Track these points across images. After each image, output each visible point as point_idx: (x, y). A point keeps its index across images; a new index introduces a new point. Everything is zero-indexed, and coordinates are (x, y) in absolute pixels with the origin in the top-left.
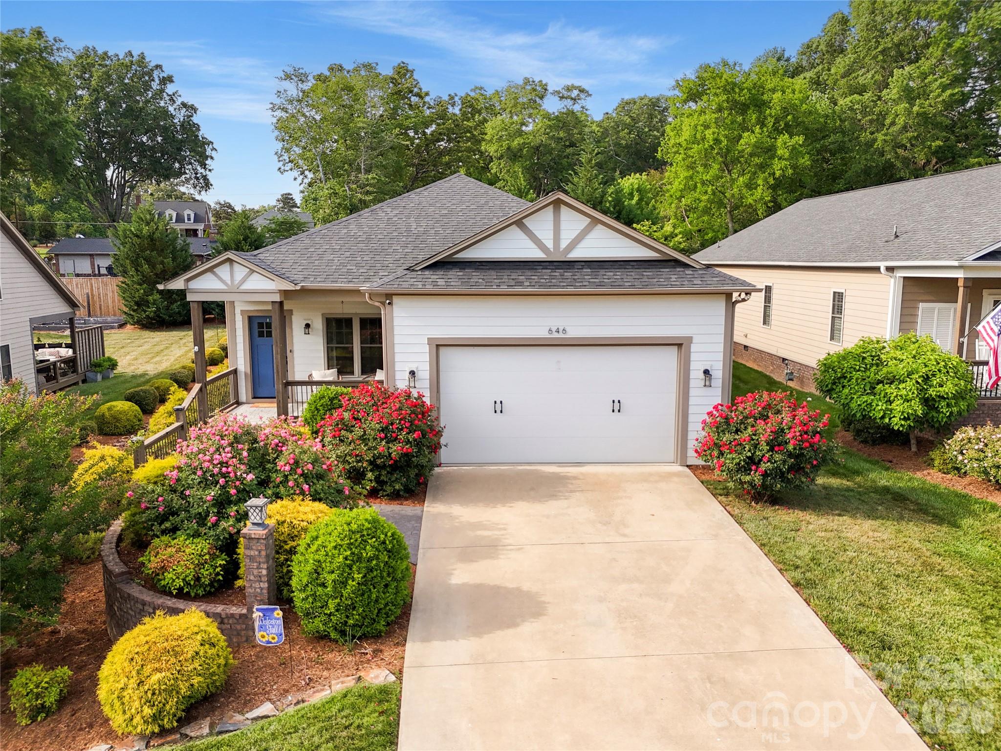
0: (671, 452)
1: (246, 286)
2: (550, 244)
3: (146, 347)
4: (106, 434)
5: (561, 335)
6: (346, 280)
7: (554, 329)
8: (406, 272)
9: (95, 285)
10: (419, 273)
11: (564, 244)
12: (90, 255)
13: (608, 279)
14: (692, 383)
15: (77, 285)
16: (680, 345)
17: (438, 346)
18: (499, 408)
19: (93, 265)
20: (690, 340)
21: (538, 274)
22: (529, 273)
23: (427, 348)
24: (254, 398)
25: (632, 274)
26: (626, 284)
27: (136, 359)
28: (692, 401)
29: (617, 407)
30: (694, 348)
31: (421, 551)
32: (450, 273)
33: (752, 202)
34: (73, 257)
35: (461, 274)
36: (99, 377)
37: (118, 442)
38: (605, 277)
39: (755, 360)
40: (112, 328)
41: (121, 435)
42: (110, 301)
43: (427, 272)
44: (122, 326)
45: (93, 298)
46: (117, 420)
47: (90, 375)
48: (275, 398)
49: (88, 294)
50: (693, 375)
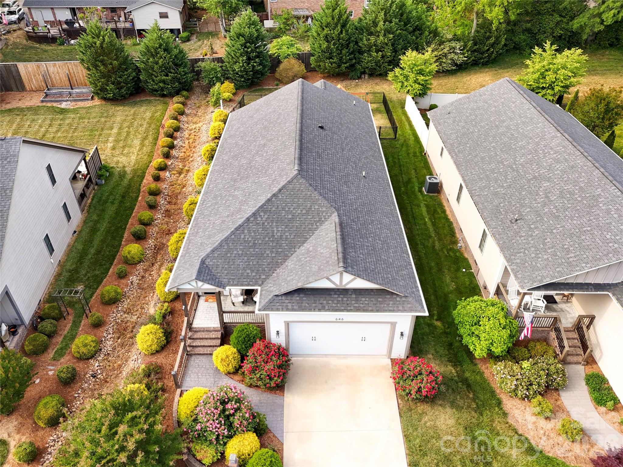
2: (338, 283)
4: (129, 264)
5: (341, 320)
7: (338, 318)
8: (275, 298)
11: (344, 283)
12: (52, 8)
13: (362, 304)
14: (395, 336)
15: (59, 67)
16: (392, 324)
17: (287, 324)
18: (314, 339)
20: (396, 323)
21: (332, 299)
22: (328, 298)
23: (283, 324)
25: (373, 300)
28: (395, 341)
29: (363, 339)
30: (397, 325)
31: (285, 434)
32: (294, 298)
35: (298, 298)
37: (137, 271)
42: (81, 76)
43: (283, 298)
44: (92, 98)
47: (98, 181)
49: (67, 74)
50: (396, 333)
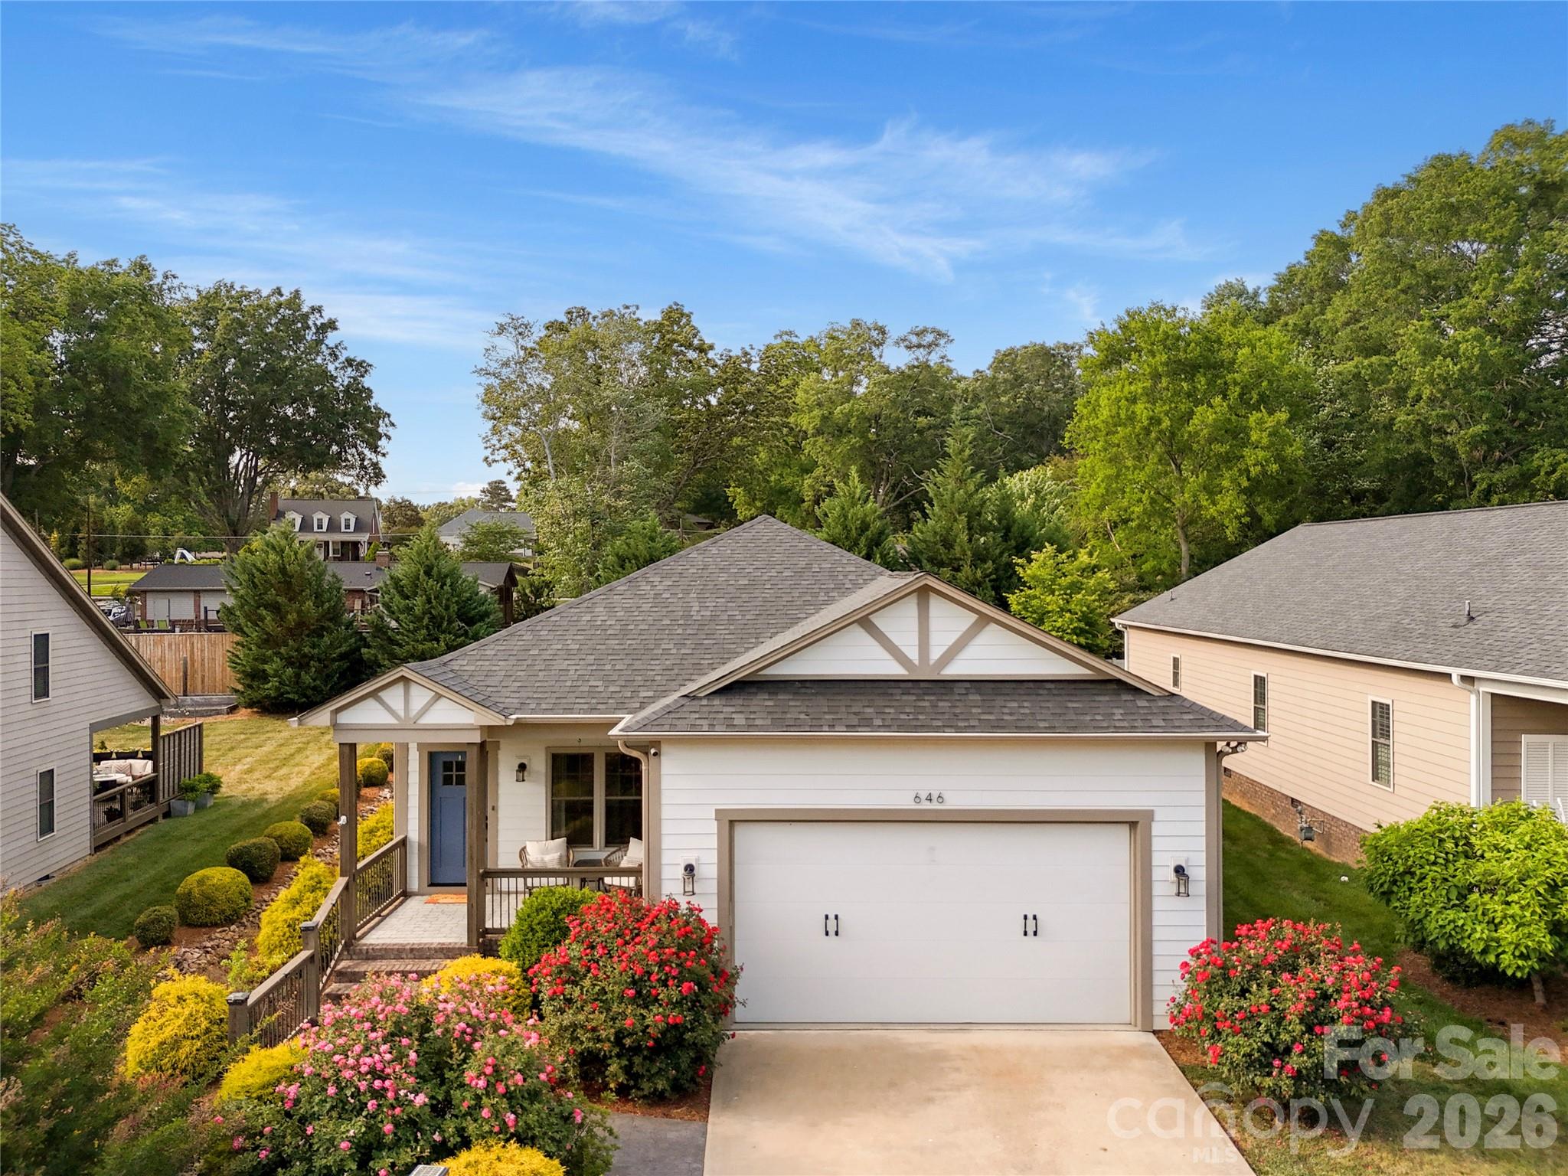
0: (1124, 1005)
1: (428, 720)
2: (913, 654)
3: (268, 748)
4: (190, 925)
5: (935, 806)
6: (586, 707)
7: (924, 795)
8: (685, 701)
9: (197, 645)
10: (704, 702)
11: (935, 654)
12: (196, 591)
13: (1011, 714)
14: (1158, 889)
15: (170, 645)
16: (1135, 824)
17: (732, 823)
18: (832, 927)
19: (197, 606)
20: (1149, 815)
21: (895, 704)
22: (880, 702)
23: (714, 827)
24: (432, 885)
25: (1049, 705)
26: (1042, 724)
27: (250, 771)
28: (1158, 919)
29: (1031, 927)
30: (1157, 829)
32: (754, 702)
33: (1215, 514)
34: (167, 595)
35: (770, 703)
36: (191, 807)
37: (210, 939)
38: (1006, 710)
39: (1244, 795)
40: (218, 713)
41: (216, 925)
42: (218, 670)
43: (716, 702)
44: (232, 710)
45: (193, 665)
46: (212, 901)
47: (176, 804)
48: (464, 885)
49: (185, 660)
50: (1157, 874)
